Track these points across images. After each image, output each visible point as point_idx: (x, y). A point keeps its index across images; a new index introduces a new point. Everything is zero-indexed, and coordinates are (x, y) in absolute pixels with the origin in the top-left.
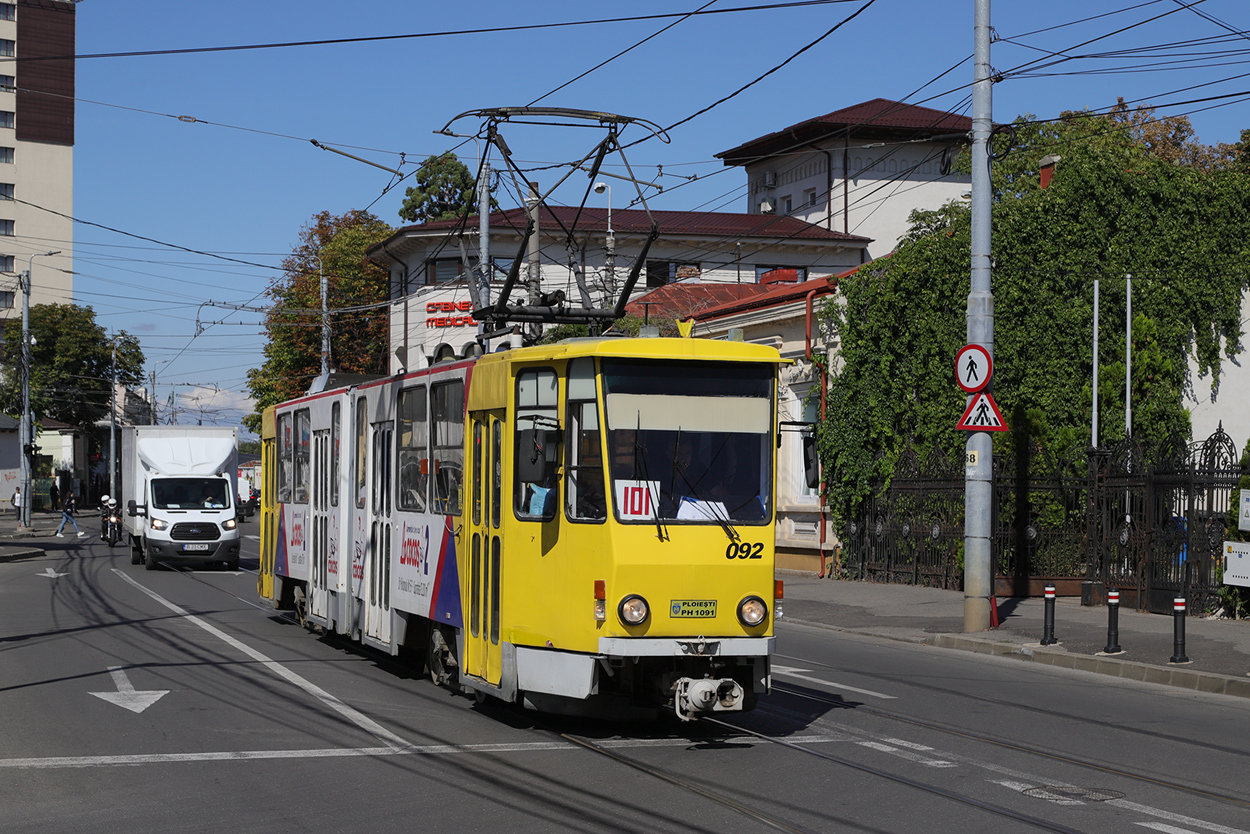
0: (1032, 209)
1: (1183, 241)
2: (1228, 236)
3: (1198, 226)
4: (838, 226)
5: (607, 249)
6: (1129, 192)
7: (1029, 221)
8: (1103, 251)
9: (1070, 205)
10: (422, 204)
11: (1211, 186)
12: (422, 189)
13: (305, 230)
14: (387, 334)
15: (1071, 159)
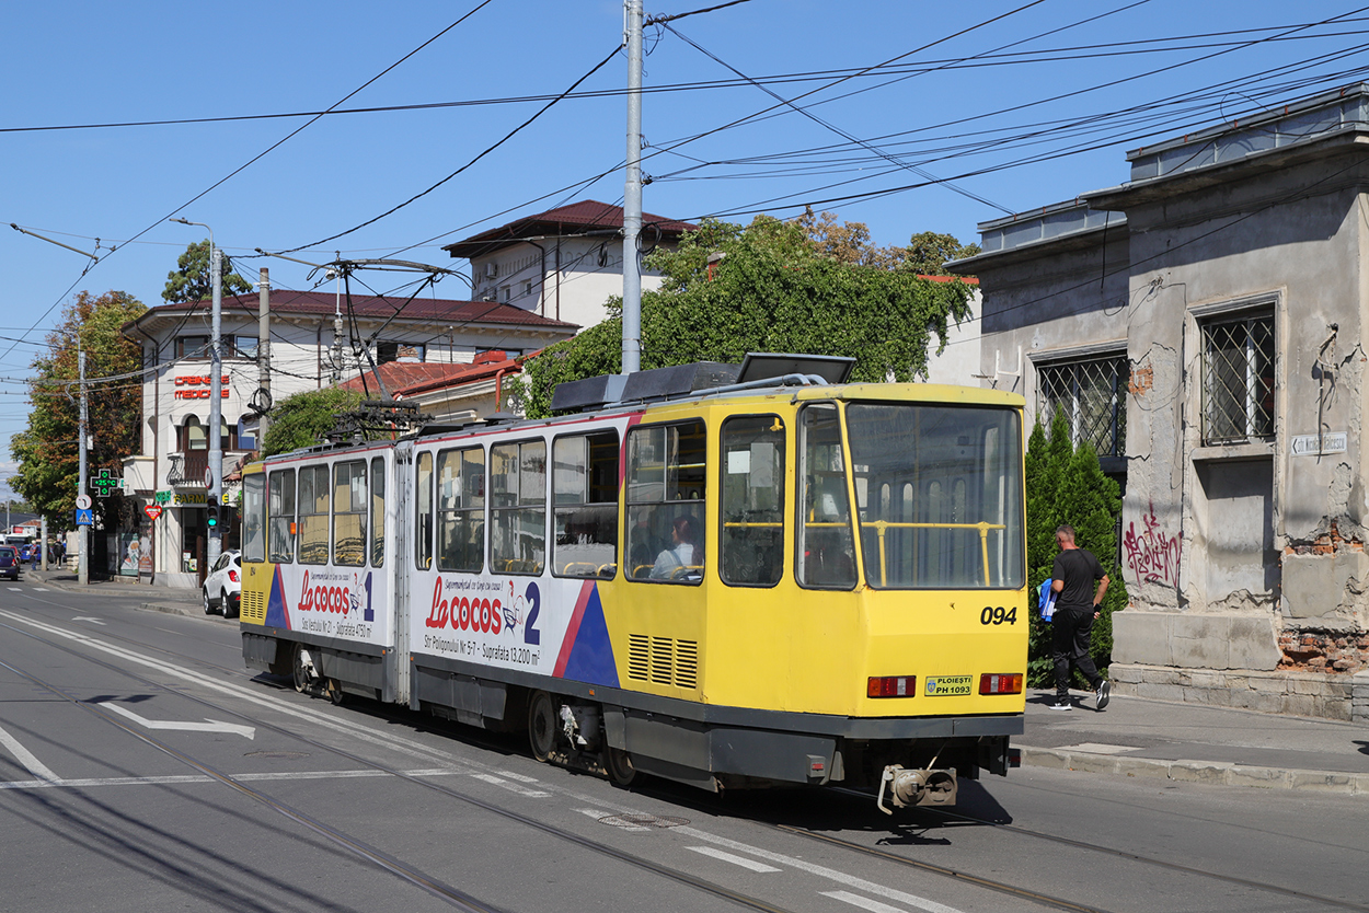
0: (699, 299)
1: (835, 330)
2: (875, 327)
3: (848, 318)
4: (550, 314)
5: (335, 330)
6: (787, 286)
7: (697, 310)
8: (763, 339)
9: (734, 298)
10: (182, 286)
11: (860, 282)
12: (183, 273)
13: (67, 308)
14: (140, 403)
15: (735, 256)
